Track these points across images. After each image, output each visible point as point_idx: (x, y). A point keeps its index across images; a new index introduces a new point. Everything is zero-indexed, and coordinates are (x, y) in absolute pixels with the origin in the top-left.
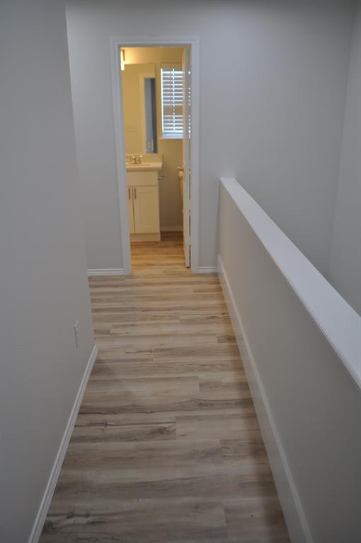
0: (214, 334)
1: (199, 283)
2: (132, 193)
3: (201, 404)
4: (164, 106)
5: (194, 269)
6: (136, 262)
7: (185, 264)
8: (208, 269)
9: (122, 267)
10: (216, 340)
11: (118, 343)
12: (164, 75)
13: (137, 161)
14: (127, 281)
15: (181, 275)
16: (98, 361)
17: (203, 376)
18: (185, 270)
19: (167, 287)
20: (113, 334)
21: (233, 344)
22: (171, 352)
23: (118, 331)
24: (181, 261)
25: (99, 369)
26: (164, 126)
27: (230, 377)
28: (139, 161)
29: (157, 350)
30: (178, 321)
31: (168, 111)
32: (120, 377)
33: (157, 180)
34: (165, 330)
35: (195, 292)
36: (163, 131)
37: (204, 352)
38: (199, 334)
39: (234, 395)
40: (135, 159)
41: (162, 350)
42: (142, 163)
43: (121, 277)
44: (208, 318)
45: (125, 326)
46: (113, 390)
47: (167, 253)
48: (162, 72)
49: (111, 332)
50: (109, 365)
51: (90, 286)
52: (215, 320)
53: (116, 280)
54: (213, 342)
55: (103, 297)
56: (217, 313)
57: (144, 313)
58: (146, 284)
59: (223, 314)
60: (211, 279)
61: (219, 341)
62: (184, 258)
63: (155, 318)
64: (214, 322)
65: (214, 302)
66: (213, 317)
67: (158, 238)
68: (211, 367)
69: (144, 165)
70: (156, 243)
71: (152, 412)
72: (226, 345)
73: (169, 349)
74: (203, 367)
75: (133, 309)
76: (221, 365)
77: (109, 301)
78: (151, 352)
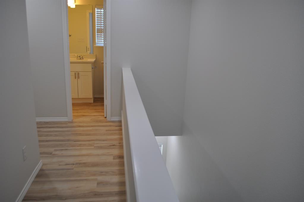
0: (112, 155)
1: (110, 126)
2: (77, 76)
3: (96, 195)
4: (97, 28)
5: (109, 118)
6: (76, 114)
7: (104, 116)
8: (116, 119)
9: (67, 116)
10: (112, 158)
11: (55, 160)
12: (97, 11)
13: (81, 58)
14: (70, 125)
15: (100, 121)
16: (41, 170)
17: (100, 178)
18: (104, 119)
19: (91, 128)
20: (54, 154)
21: (122, 160)
22: (85, 165)
23: (57, 153)
24: (102, 114)
25: (41, 175)
26: (97, 39)
27: (116, 179)
28: (82, 58)
29: (77, 164)
30: (93, 147)
31: (99, 31)
32: (52, 179)
33: (91, 68)
34: (84, 152)
35: (106, 131)
36: (96, 42)
37: (104, 165)
38: (103, 155)
39: (116, 189)
40: (80, 57)
41: (80, 164)
42: (84, 59)
43: (66, 123)
44: (111, 146)
45: (62, 150)
46: (47, 187)
47: (96, 110)
48: (96, 10)
49: (53, 153)
50: (47, 172)
51: (38, 128)
52: (114, 147)
53: (62, 124)
54: (110, 159)
55: (52, 133)
56: (116, 143)
57: (74, 142)
58: (80, 126)
59: (120, 143)
60: (117, 124)
61: (114, 159)
62: (103, 112)
63: (80, 145)
64: (113, 148)
65: (116, 137)
66: (114, 145)
67: (92, 101)
68: (106, 173)
69: (85, 60)
70: (91, 104)
71: (66, 199)
72: (117, 161)
73: (84, 163)
74: (101, 173)
75: (68, 140)
76: (112, 172)
77: (56, 136)
78: (74, 164)
